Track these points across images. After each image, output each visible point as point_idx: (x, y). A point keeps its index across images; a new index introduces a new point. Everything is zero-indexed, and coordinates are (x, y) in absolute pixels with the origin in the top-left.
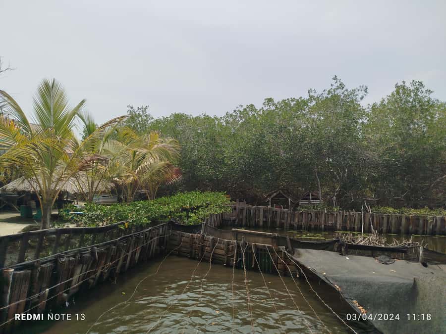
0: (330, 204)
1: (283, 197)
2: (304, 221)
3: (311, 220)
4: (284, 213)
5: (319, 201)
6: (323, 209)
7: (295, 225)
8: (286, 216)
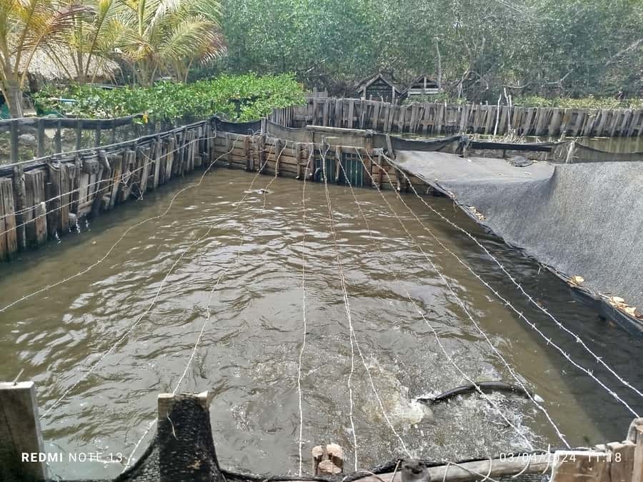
0: (453, 95)
1: (386, 84)
2: (412, 120)
3: (423, 118)
4: (384, 108)
5: (437, 89)
6: (443, 101)
7: (399, 125)
8: (387, 112)
